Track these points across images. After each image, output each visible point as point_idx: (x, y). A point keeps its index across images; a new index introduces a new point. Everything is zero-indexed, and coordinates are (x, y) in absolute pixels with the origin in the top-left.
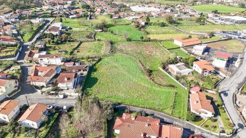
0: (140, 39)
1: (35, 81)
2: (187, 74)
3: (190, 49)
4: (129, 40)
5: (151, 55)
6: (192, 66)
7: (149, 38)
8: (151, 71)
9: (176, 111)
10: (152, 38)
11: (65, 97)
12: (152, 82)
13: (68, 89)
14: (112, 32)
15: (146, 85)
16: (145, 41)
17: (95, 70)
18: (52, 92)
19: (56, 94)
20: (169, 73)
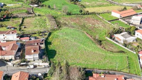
0: (79, 13)
1: (4, 55)
2: (131, 41)
3: (128, 20)
4: (69, 14)
5: (94, 27)
6: (134, 34)
7: (88, 12)
8: (101, 41)
9: (132, 70)
10: (90, 11)
11: (35, 67)
12: (104, 50)
13: (34, 61)
14: (49, 7)
15: (101, 53)
16: (84, 14)
17: (50, 43)
18: (22, 64)
19: (26, 65)
20: (117, 42)
